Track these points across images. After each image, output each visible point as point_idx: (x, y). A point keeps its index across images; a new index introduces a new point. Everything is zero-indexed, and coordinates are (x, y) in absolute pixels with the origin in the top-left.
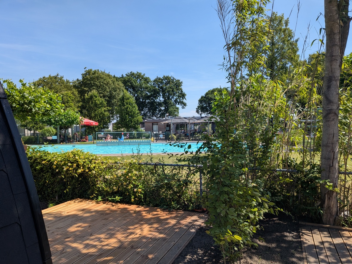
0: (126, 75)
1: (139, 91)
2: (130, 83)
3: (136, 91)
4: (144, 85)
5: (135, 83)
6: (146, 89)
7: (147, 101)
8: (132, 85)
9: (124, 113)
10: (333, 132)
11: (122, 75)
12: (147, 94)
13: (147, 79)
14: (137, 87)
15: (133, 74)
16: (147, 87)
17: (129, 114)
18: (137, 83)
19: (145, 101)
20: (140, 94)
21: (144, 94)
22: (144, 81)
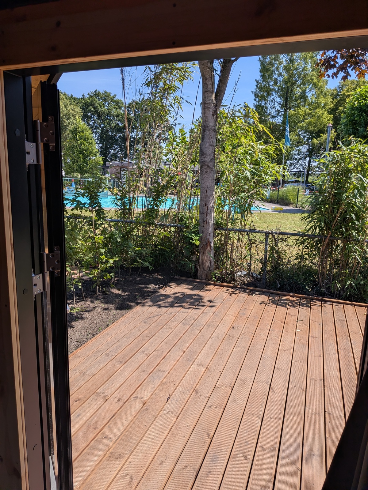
0: (89, 94)
1: (106, 119)
2: (94, 108)
3: (102, 120)
4: (114, 112)
5: (101, 108)
6: (117, 117)
7: (119, 135)
8: (96, 110)
9: (76, 151)
10: (206, 186)
11: (83, 95)
12: (118, 124)
13: (118, 102)
14: (104, 113)
15: (99, 93)
16: (118, 115)
17: (83, 153)
18: (104, 107)
19: (116, 135)
20: (108, 124)
21: (113, 125)
22: (115, 105)
